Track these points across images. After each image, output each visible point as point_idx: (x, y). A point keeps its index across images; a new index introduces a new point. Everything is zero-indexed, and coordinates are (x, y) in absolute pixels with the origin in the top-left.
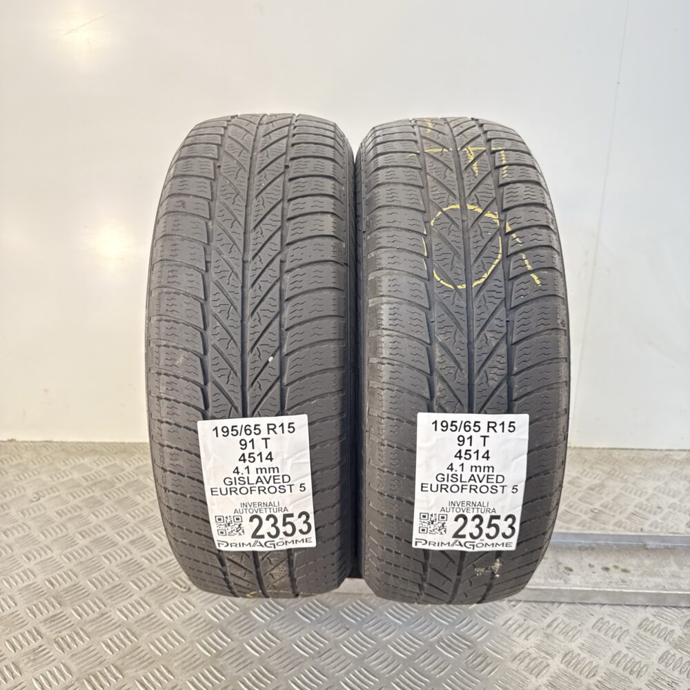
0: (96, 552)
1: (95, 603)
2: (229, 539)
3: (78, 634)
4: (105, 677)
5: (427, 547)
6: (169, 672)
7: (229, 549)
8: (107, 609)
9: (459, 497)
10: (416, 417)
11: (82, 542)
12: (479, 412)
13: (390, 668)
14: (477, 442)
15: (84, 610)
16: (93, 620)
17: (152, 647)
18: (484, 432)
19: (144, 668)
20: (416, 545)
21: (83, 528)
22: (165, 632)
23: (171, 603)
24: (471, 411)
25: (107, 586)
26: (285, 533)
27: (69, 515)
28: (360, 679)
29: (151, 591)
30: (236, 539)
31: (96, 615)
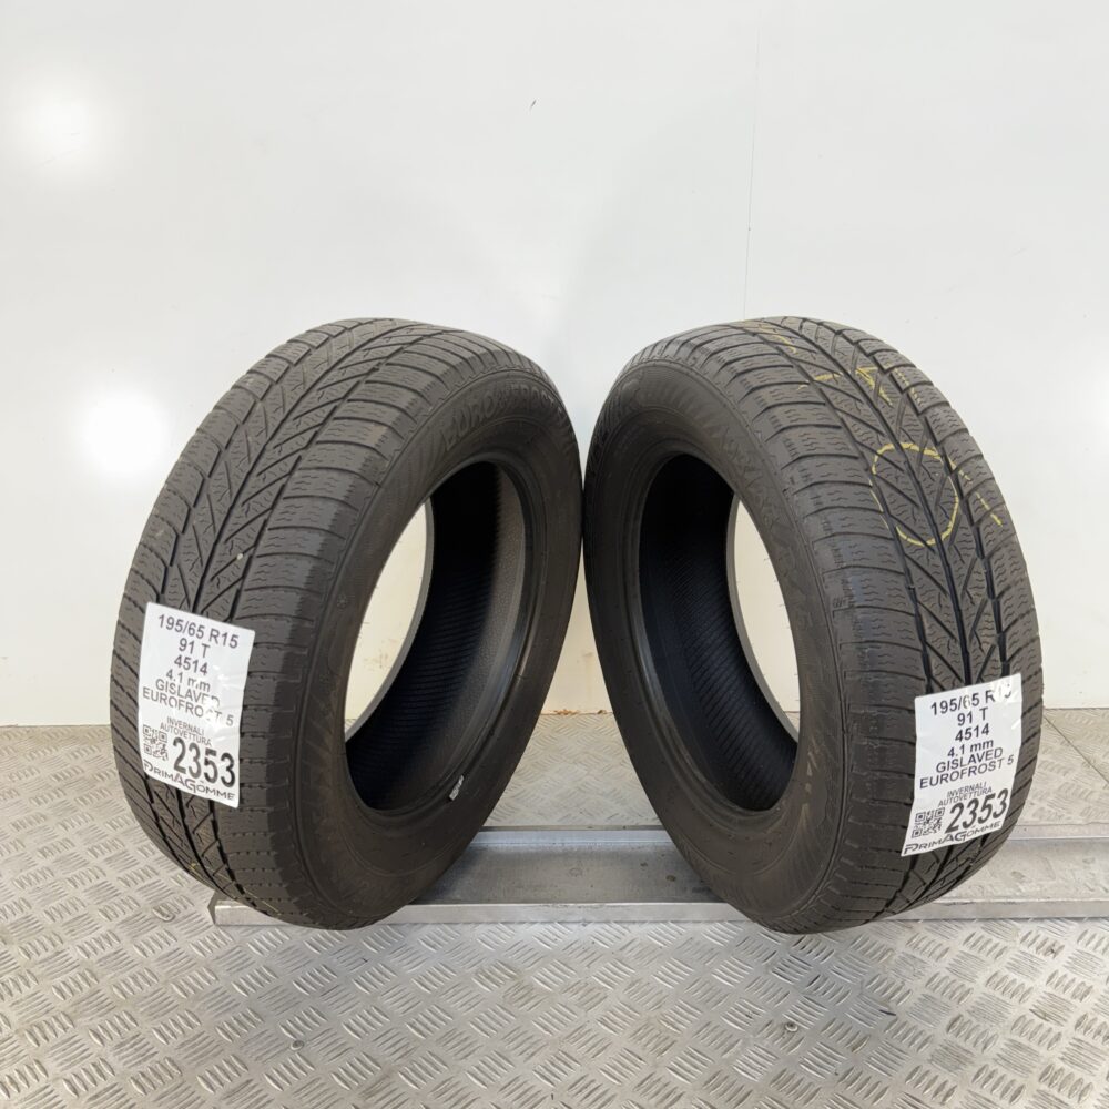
0: (59, 874)
1: (50, 939)
3: (23, 978)
4: (52, 1028)
6: (132, 1019)
8: (63, 947)
11: (42, 862)
13: (407, 1006)
15: (34, 948)
16: (45, 960)
17: (115, 990)
19: (100, 1016)
21: (45, 845)
22: (134, 971)
23: (146, 936)
25: (68, 918)
27: (29, 827)
28: (367, 1021)
29: (123, 922)
31: (49, 954)
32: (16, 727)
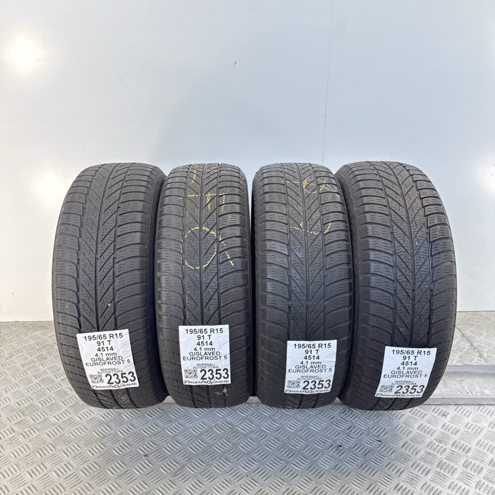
0: (43, 386)
1: (42, 414)
2: (98, 385)
3: (33, 430)
4: (46, 450)
5: (190, 384)
6: (78, 446)
7: (98, 389)
8: (48, 417)
9: (201, 362)
10: (178, 328)
11: (35, 381)
12: (206, 325)
13: (188, 440)
14: (206, 338)
15: (36, 417)
16: (41, 422)
17: (70, 435)
18: (209, 333)
19: (65, 445)
20: (185, 383)
21: (35, 374)
22: (78, 426)
23: (81, 412)
24: (203, 324)
25: (48, 405)
26: (123, 381)
27: (28, 366)
28: (173, 446)
29: (71, 406)
30: (100, 384)
31: (42, 420)
32: (18, 322)
